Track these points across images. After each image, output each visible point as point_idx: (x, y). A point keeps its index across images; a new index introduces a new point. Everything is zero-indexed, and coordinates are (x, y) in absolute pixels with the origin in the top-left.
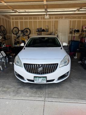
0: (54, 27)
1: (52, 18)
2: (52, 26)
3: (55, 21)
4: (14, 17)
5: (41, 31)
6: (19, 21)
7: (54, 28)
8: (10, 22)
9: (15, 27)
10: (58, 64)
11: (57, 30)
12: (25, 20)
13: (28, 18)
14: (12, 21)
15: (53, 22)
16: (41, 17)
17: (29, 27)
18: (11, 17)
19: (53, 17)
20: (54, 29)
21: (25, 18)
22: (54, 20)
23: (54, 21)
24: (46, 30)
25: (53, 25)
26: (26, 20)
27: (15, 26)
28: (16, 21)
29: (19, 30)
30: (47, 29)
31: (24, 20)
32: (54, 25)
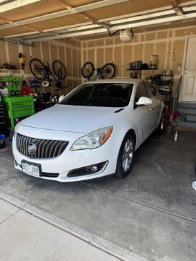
0: (174, 56)
1: (168, 35)
2: (167, 55)
3: (176, 43)
4: (87, 41)
5: (138, 69)
6: (96, 48)
7: (174, 60)
8: (80, 53)
9: (87, 63)
10: (68, 142)
11: (180, 65)
12: (107, 47)
13: (114, 42)
14: (82, 49)
15: (170, 44)
16: (142, 36)
17: (113, 60)
18: (82, 42)
19: (171, 32)
20: (171, 61)
21: (107, 41)
22: (174, 39)
23: (173, 42)
24: (151, 65)
25: (169, 53)
26: (110, 46)
27: (87, 61)
28: (90, 48)
29: (93, 69)
30: (153, 63)
31: (104, 47)
32: (174, 53)
